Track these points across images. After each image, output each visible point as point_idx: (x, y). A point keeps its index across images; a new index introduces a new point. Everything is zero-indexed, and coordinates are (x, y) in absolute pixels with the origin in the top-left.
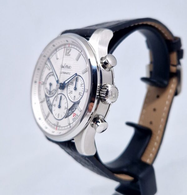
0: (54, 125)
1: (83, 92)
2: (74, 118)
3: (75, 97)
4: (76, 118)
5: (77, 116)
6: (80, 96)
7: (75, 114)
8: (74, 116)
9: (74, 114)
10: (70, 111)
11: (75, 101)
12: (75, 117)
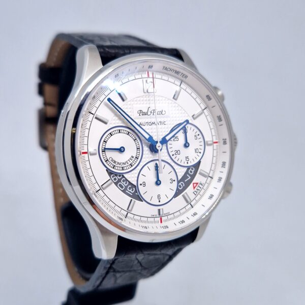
0: (153, 217)
1: (202, 147)
2: (195, 190)
3: (187, 158)
4: (199, 188)
5: (200, 186)
6: (199, 154)
7: (197, 184)
8: (194, 188)
9: (195, 185)
10: (180, 184)
11: (189, 164)
12: (196, 188)
